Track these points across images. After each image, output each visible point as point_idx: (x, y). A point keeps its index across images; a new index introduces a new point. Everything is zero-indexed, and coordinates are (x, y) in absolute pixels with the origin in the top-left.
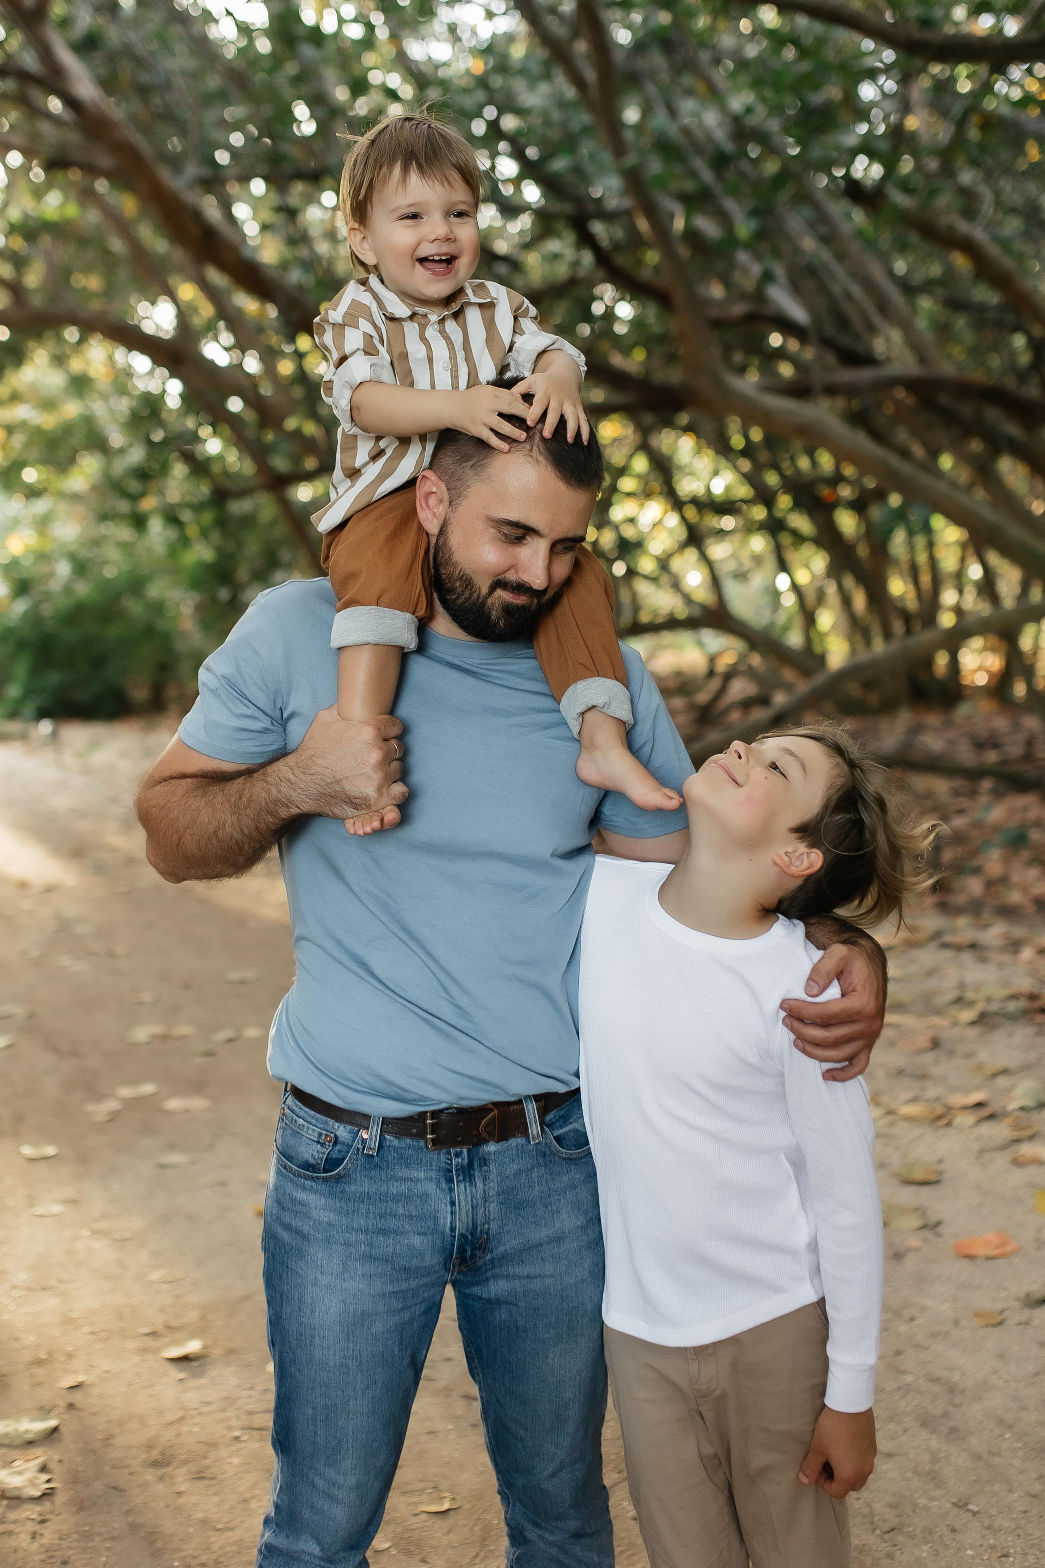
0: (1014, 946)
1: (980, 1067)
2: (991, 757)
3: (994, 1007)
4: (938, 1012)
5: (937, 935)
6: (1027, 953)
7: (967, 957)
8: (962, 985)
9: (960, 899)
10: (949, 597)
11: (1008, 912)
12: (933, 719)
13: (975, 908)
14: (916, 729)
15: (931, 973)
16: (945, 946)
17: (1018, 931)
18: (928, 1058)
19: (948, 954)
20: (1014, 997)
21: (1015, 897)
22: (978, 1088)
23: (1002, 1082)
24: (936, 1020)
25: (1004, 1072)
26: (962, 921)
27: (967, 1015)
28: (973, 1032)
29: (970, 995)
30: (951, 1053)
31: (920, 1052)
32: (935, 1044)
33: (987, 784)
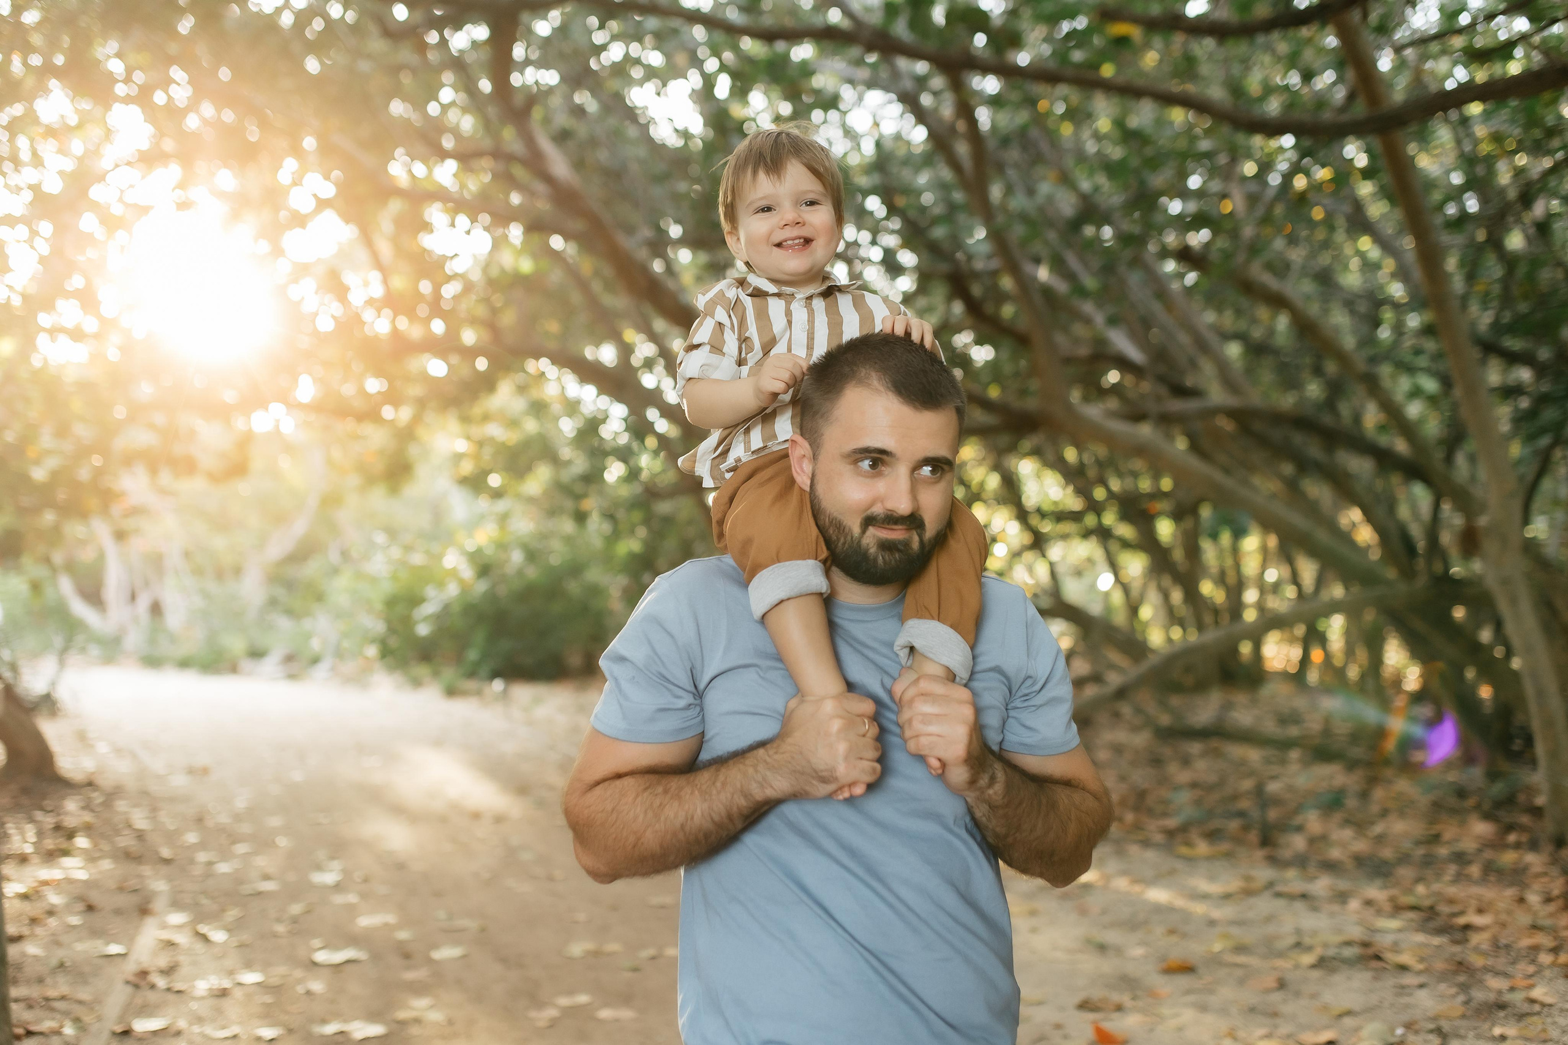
0: (1342, 897)
1: (1325, 1008)
2: (1294, 731)
3: (1331, 952)
4: (1281, 954)
5: (1270, 885)
6: (1354, 904)
7: (1299, 905)
8: (1298, 931)
9: (1286, 854)
10: (1251, 596)
11: (1330, 867)
12: (1241, 698)
13: (1301, 862)
14: (1228, 706)
15: (1269, 919)
16: (1279, 895)
17: (1343, 885)
18: (1276, 997)
19: (1280, 903)
20: (1348, 943)
21: (1335, 853)
22: (1327, 1027)
23: (1348, 1021)
24: (1280, 963)
25: (1349, 1013)
26: (1291, 873)
27: (1308, 959)
28: (1316, 974)
29: (1307, 941)
30: (1298, 994)
31: (1268, 991)
32: (1282, 985)
33: (1294, 754)
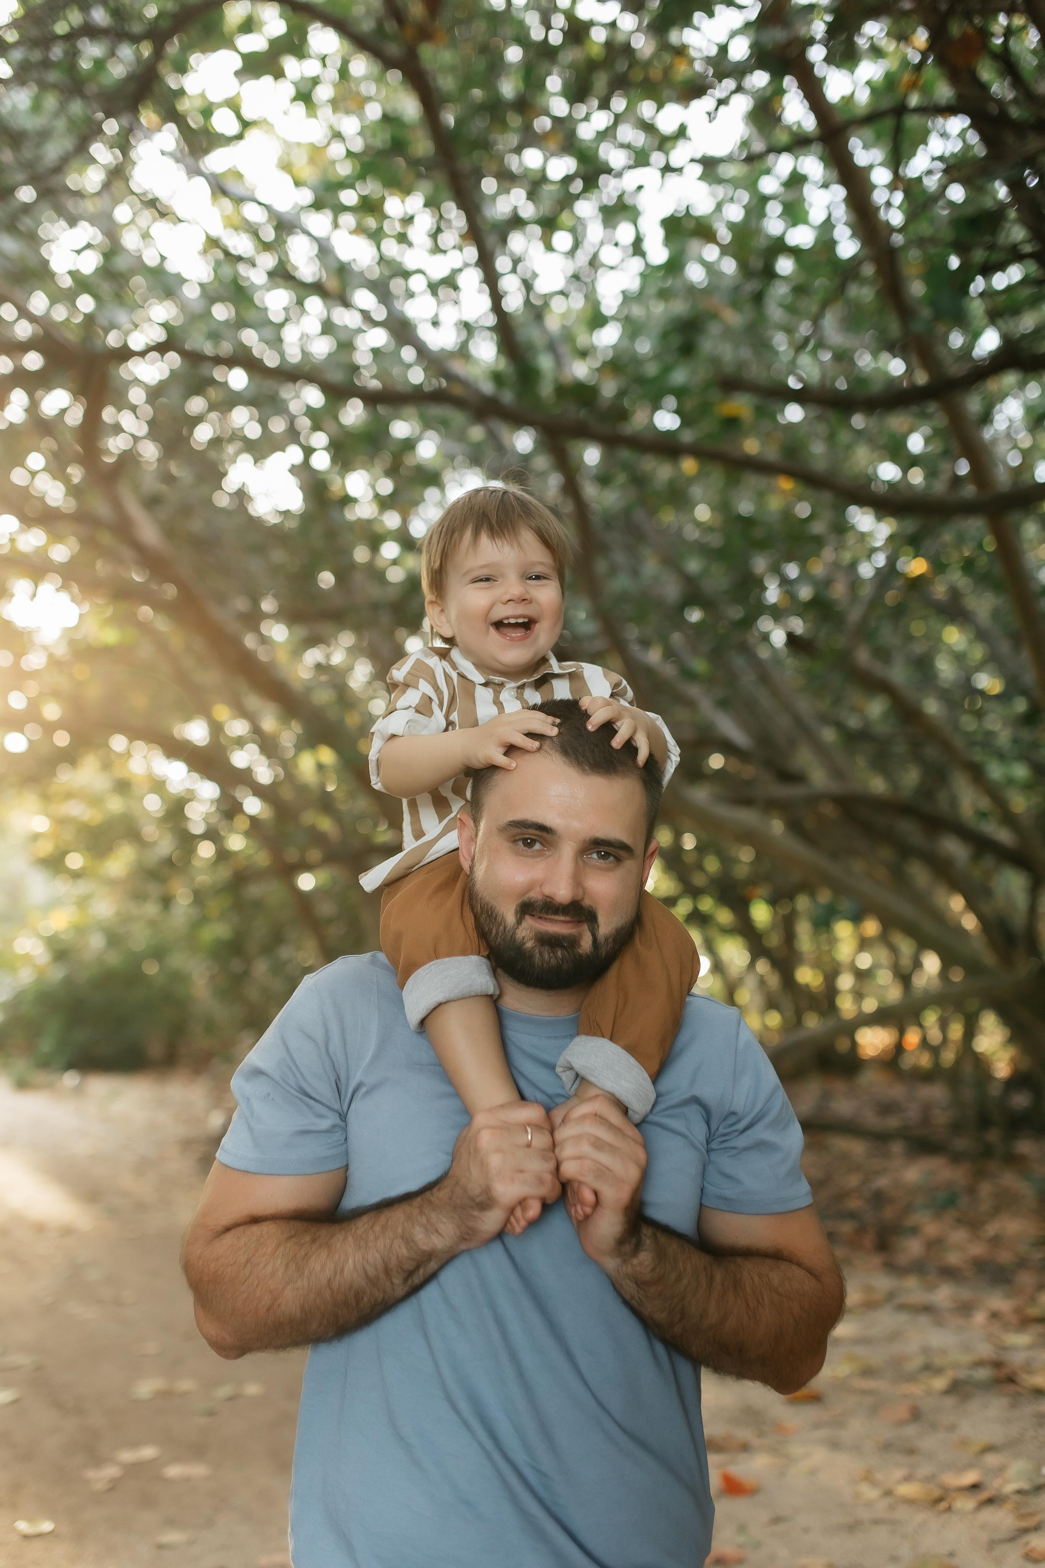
0: (965, 1309)
1: (964, 1443)
2: (893, 1122)
3: (962, 1374)
4: (911, 1378)
5: (891, 1296)
6: (980, 1318)
7: (923, 1320)
8: (926, 1350)
9: (903, 1259)
11: (949, 1273)
12: (839, 1086)
13: (918, 1268)
14: (826, 1096)
15: (894, 1336)
16: (902, 1307)
17: (965, 1294)
18: (911, 1430)
19: (903, 1318)
20: (979, 1363)
21: (953, 1258)
22: (969, 1466)
23: (992, 1460)
24: (915, 1389)
25: (989, 1449)
26: (911, 1282)
27: (940, 1383)
28: (949, 1402)
29: (938, 1361)
30: (934, 1426)
31: (901, 1423)
32: (916, 1415)
33: (897, 1147)
